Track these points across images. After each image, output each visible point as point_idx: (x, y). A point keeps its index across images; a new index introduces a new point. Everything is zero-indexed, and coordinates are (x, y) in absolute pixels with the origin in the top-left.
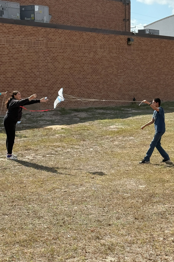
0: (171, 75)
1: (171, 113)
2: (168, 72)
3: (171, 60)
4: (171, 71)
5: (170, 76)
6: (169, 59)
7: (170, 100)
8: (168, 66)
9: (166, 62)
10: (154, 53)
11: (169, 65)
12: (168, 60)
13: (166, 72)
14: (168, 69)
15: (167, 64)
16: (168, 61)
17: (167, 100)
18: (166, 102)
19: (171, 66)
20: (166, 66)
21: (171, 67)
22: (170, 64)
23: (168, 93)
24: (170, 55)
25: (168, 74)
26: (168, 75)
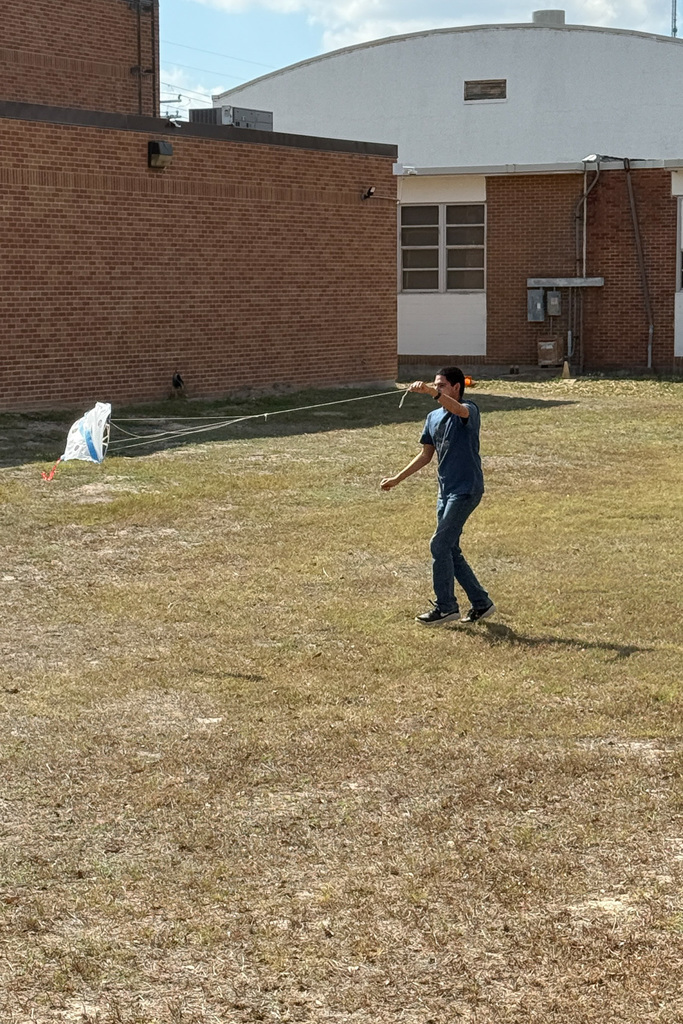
0: (321, 287)
1: (320, 435)
2: (307, 274)
3: (321, 227)
4: (321, 270)
5: (317, 292)
6: (313, 222)
7: (319, 385)
8: (310, 253)
9: (299, 235)
10: (252, 202)
11: (313, 248)
12: (310, 227)
13: (302, 274)
14: (309, 261)
15: (305, 244)
16: (309, 232)
17: (306, 382)
18: (301, 392)
19: (321, 253)
20: (299, 252)
21: (318, 257)
22: (316, 244)
23: (311, 356)
24: (316, 210)
25: (308, 283)
26: (310, 287)
